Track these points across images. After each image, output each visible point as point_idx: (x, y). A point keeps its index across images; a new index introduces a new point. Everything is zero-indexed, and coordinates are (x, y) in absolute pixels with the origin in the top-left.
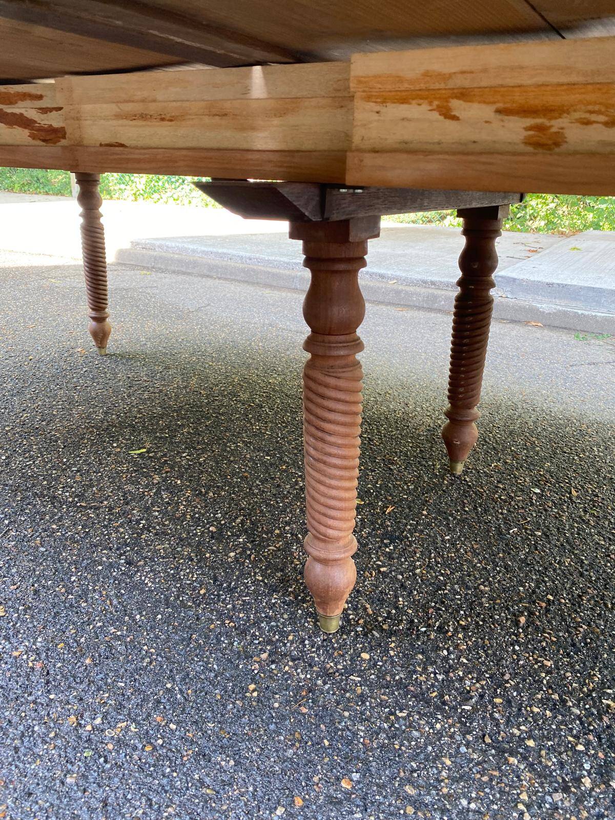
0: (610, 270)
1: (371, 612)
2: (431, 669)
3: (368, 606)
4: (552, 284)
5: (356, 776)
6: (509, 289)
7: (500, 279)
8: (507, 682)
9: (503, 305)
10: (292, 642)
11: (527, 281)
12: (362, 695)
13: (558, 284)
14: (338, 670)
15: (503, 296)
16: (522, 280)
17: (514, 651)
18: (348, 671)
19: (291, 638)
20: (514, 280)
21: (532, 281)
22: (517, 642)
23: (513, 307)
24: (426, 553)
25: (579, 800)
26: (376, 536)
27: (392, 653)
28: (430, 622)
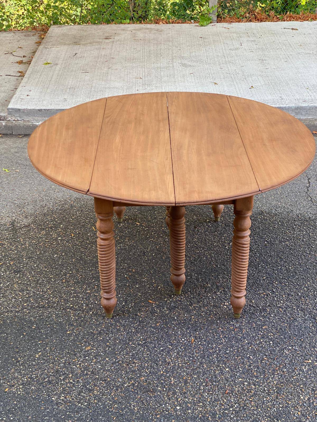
0: (70, 89)
1: (21, 294)
2: (44, 301)
3: (20, 293)
4: (41, 110)
5: (35, 326)
6: (18, 115)
7: (11, 110)
8: (63, 296)
9: (17, 127)
10: (3, 309)
11: (27, 110)
12: (29, 312)
13: (44, 110)
14: (20, 310)
15: (16, 120)
16: (24, 109)
17: (64, 289)
18: (22, 309)
19: (2, 308)
20: (19, 110)
21: (30, 110)
22: (64, 287)
23: (23, 127)
24: (30, 273)
25: (83, 311)
26: (12, 273)
27: (32, 301)
28: (39, 290)
